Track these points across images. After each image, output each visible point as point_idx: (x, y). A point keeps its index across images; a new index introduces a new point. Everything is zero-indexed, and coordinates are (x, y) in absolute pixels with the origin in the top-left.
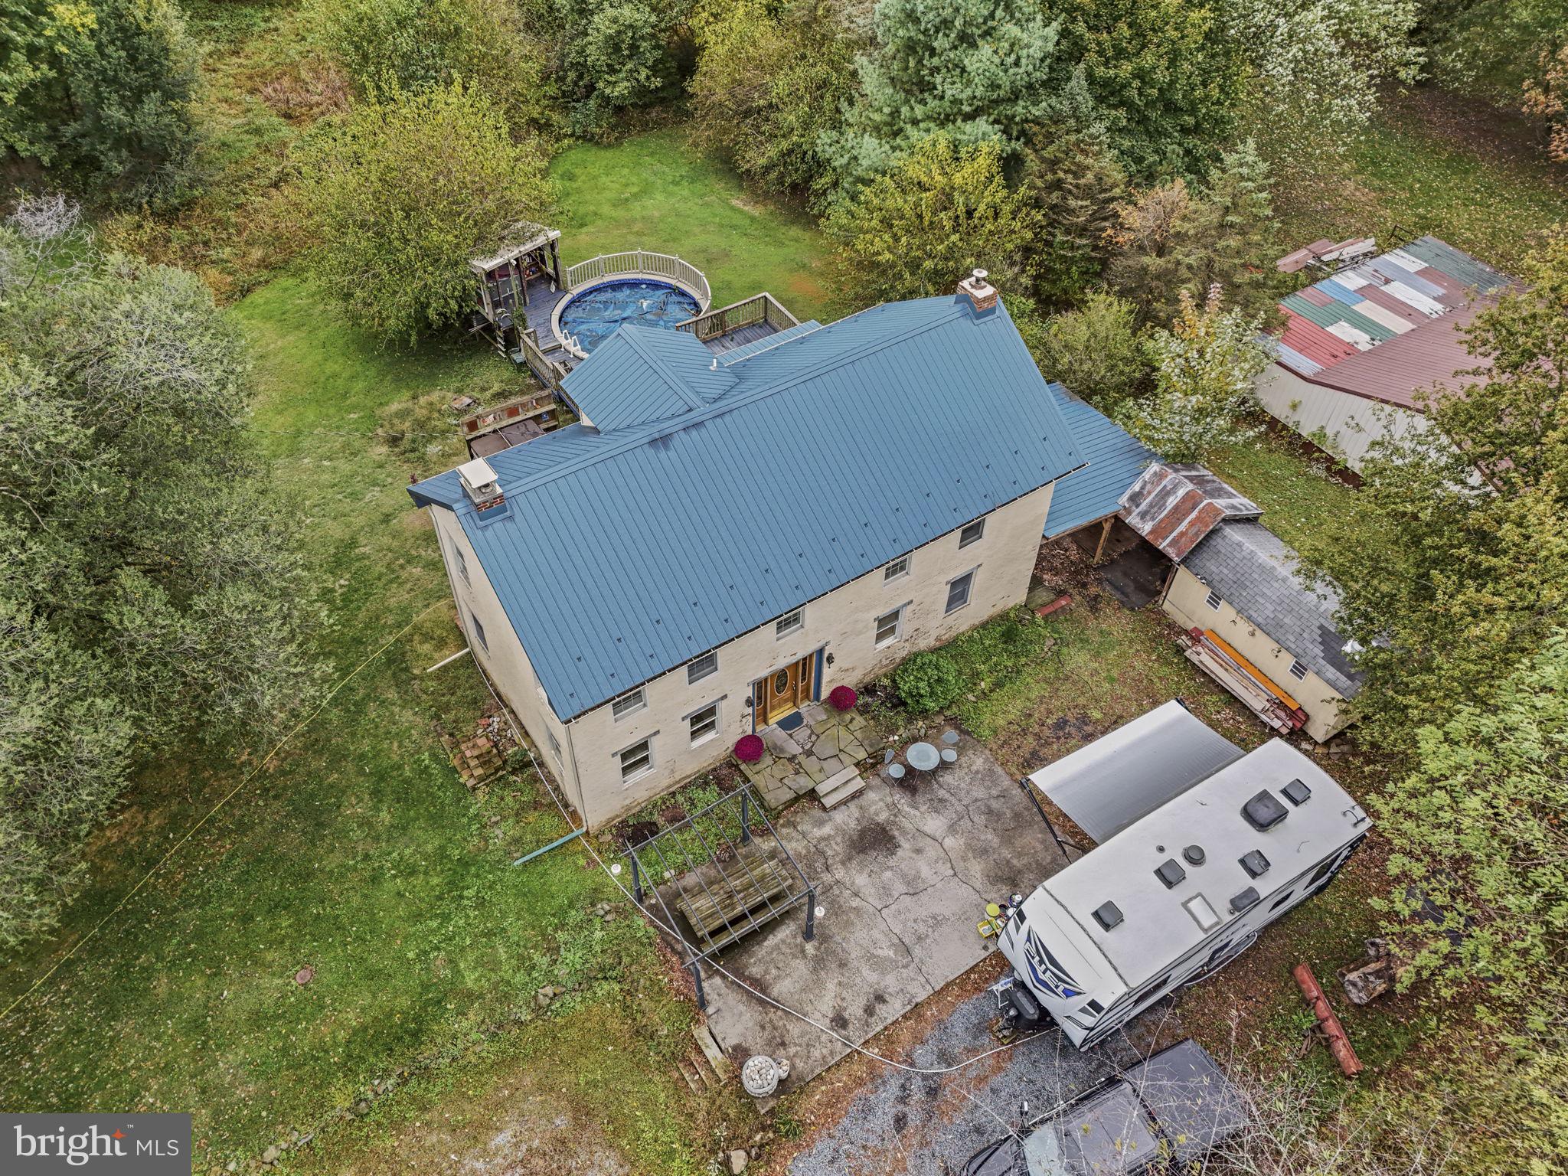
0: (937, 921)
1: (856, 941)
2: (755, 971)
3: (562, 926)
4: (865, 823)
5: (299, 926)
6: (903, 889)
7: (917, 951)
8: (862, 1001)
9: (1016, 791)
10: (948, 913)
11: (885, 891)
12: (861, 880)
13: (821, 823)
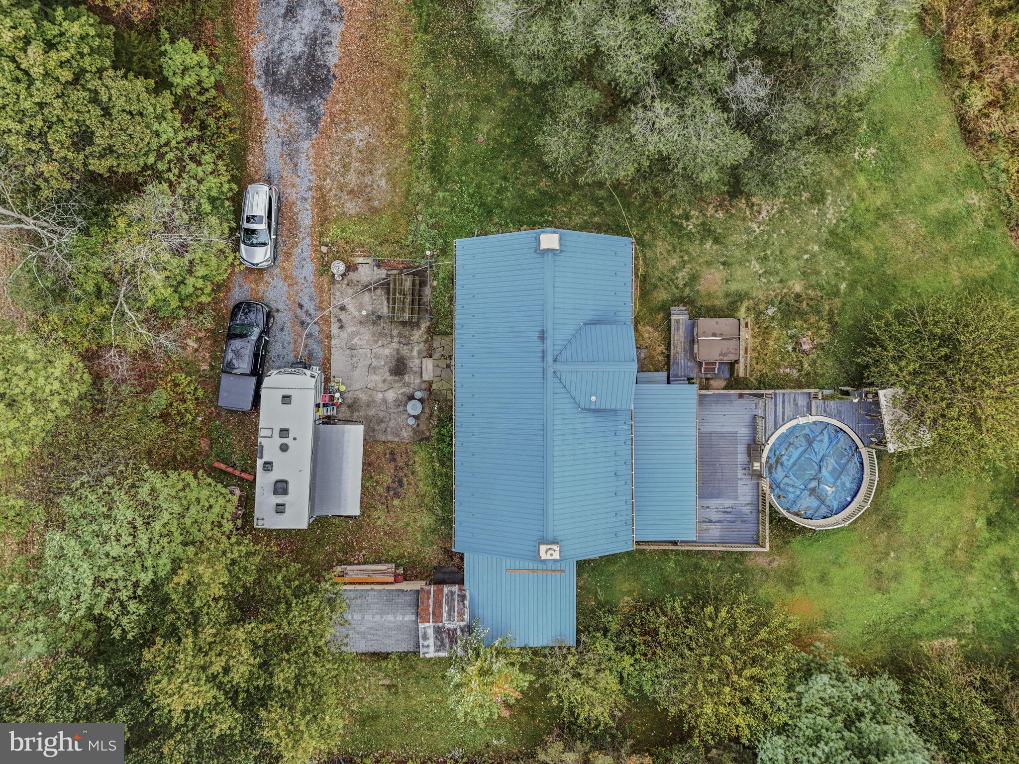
0: (354, 367)
1: (366, 333)
2: (379, 292)
3: (439, 234)
4: (408, 369)
5: (504, 145)
6: (374, 364)
7: (348, 352)
8: (344, 320)
9: (383, 438)
10: (354, 373)
11: (377, 357)
12: (387, 351)
13: (419, 353)
